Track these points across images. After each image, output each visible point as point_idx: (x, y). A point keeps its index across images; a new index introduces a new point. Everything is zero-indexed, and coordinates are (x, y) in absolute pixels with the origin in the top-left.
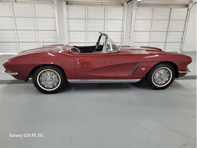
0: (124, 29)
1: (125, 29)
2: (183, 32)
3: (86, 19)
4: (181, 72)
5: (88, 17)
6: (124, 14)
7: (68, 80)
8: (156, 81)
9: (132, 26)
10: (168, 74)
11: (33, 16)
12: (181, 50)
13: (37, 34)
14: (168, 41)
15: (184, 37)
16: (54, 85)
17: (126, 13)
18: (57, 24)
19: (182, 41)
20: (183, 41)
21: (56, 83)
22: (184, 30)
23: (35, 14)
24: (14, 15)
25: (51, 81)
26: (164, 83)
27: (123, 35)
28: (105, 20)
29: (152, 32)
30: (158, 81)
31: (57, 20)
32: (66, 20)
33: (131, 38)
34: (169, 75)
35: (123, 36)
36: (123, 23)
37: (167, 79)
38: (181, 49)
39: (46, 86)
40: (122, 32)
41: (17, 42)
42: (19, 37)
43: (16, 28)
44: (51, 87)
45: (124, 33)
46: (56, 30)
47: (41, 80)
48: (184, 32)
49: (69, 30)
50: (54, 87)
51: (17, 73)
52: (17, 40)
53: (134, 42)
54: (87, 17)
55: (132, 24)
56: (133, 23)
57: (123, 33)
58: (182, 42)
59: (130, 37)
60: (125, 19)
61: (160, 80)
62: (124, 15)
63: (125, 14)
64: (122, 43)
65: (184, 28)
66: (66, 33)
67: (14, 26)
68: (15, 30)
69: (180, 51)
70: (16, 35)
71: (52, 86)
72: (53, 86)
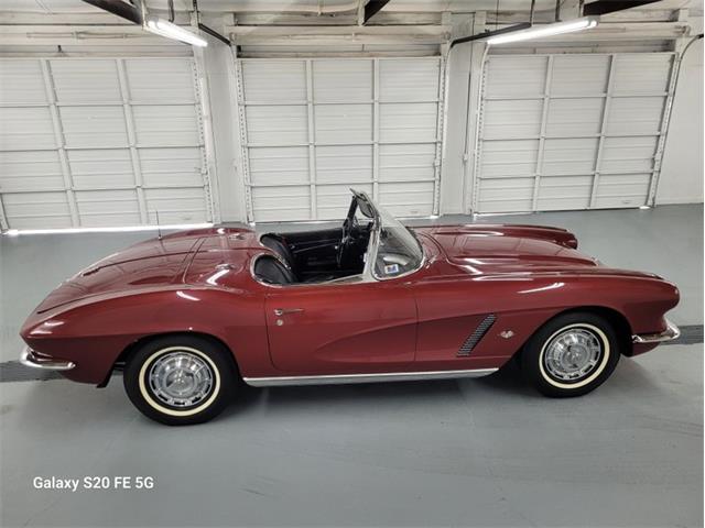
0: (442, 134)
1: (445, 135)
2: (654, 140)
3: (309, 104)
4: (641, 340)
5: (313, 99)
6: (442, 81)
7: (245, 379)
8: (554, 369)
9: (471, 122)
10: (597, 344)
11: (122, 99)
12: (650, 202)
13: (135, 162)
14: (602, 172)
15: (658, 157)
16: (197, 396)
17: (447, 77)
18: (207, 125)
19: (653, 167)
20: (656, 168)
21: (204, 388)
22: (660, 130)
23: (129, 94)
24: (57, 100)
25: (187, 385)
26: (582, 374)
27: (441, 156)
28: (376, 105)
29: (542, 140)
30: (561, 369)
31: (205, 111)
32: (236, 111)
33: (469, 164)
34: (599, 349)
35: (438, 158)
36: (440, 114)
37: (594, 363)
38: (651, 197)
39: (171, 402)
40: (436, 143)
41: (69, 192)
42: (73, 173)
43: (65, 144)
44: (188, 403)
45: (444, 148)
46: (204, 146)
47: (153, 382)
48: (659, 136)
49: (250, 145)
50: (198, 402)
51: (70, 365)
52: (68, 186)
53: (481, 179)
54: (310, 99)
55: (471, 116)
56: (475, 111)
57: (439, 149)
58: (652, 174)
59: (465, 162)
60: (446, 101)
61: (567, 366)
62: (442, 86)
63: (444, 83)
64: (437, 183)
65: (658, 124)
66: (239, 153)
67: (55, 138)
68: (61, 151)
69: (646, 204)
70: (65, 167)
71: (193, 398)
72: (197, 399)
